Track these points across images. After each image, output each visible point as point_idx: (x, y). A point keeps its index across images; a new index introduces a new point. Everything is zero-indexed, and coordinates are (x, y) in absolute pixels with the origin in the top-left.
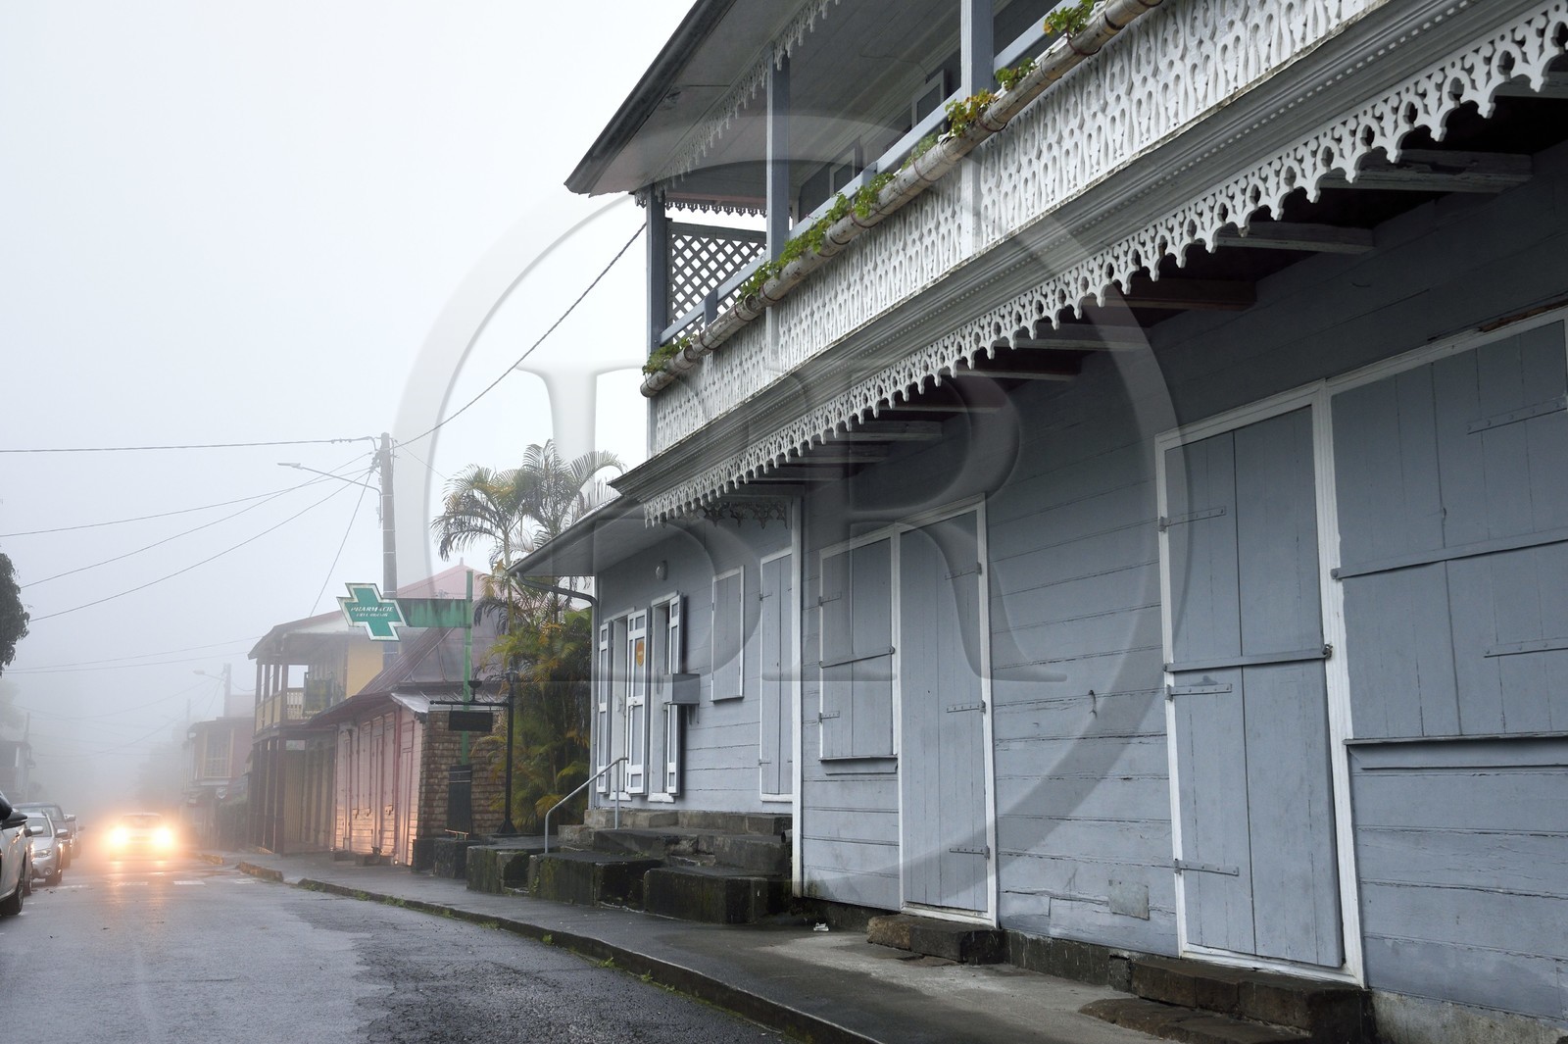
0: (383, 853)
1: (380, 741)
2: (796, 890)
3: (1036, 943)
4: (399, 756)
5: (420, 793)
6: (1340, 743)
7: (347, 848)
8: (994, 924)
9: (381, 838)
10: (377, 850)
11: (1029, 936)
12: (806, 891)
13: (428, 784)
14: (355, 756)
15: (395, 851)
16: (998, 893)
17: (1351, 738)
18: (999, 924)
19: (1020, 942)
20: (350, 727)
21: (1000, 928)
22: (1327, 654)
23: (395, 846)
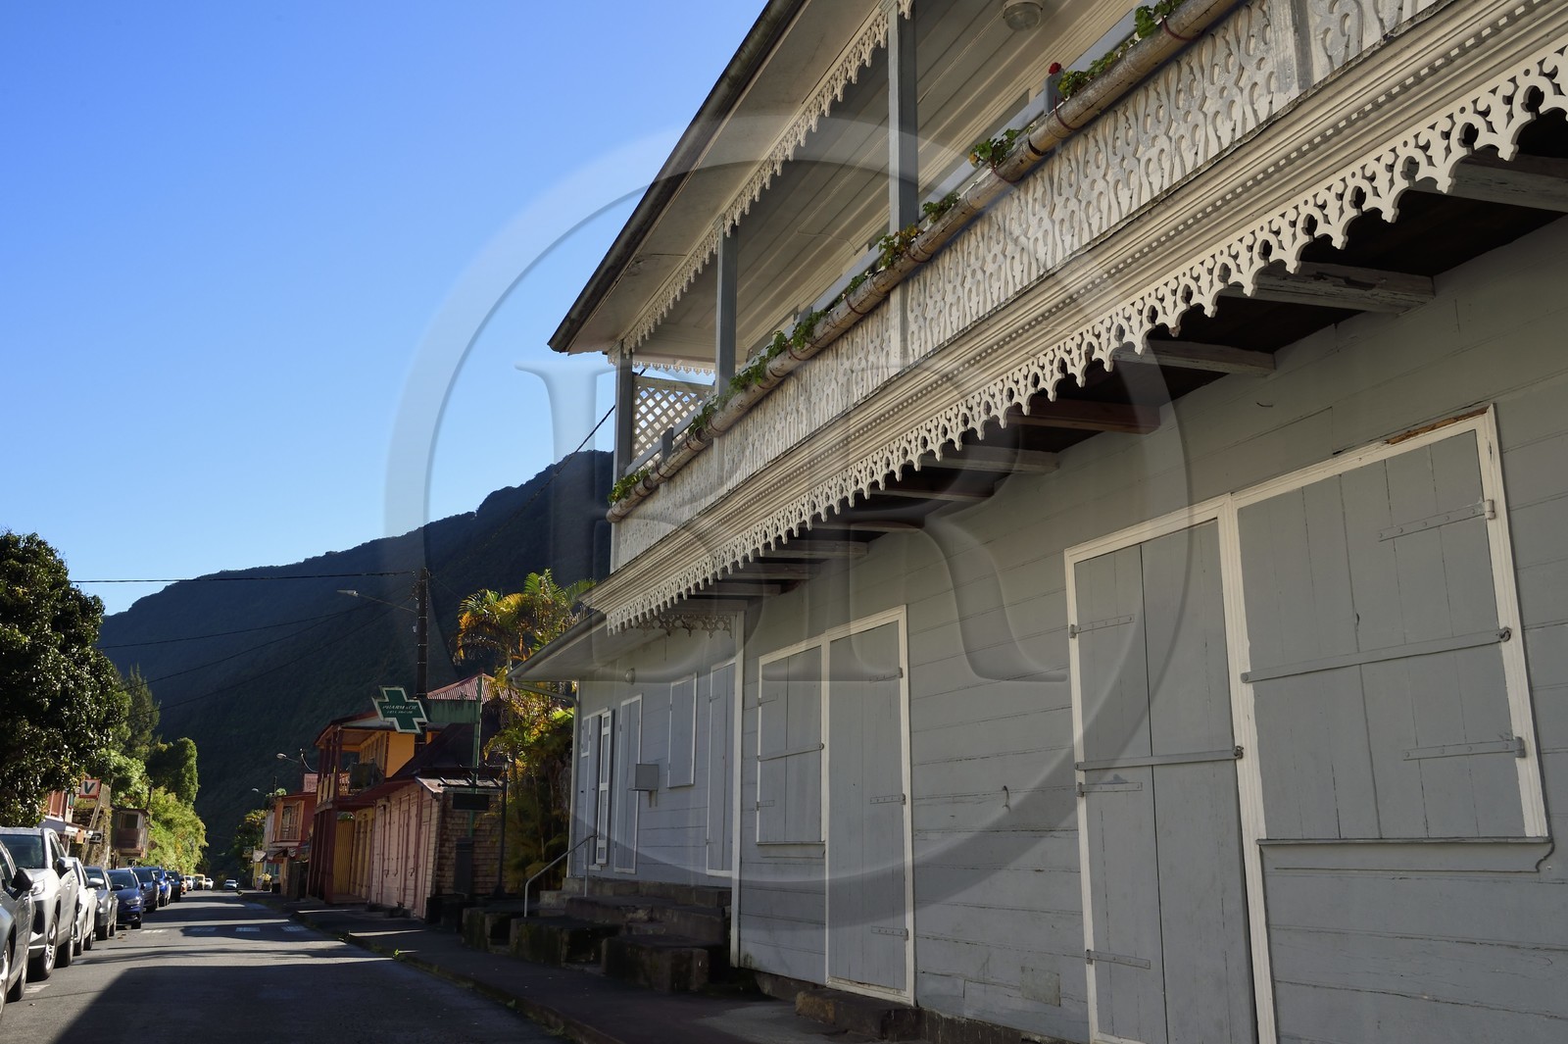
0: (406, 908)
1: (406, 815)
2: (734, 960)
3: (951, 1022)
4: (420, 828)
5: (435, 859)
6: (1253, 841)
7: (379, 901)
8: (912, 1003)
9: (405, 895)
10: (401, 904)
11: (944, 1016)
12: (742, 962)
13: (440, 852)
14: (387, 826)
15: (414, 906)
16: (916, 973)
17: (1265, 837)
18: (916, 1002)
19: (935, 1020)
20: (384, 803)
21: (917, 1006)
22: (1239, 753)
23: (415, 901)
